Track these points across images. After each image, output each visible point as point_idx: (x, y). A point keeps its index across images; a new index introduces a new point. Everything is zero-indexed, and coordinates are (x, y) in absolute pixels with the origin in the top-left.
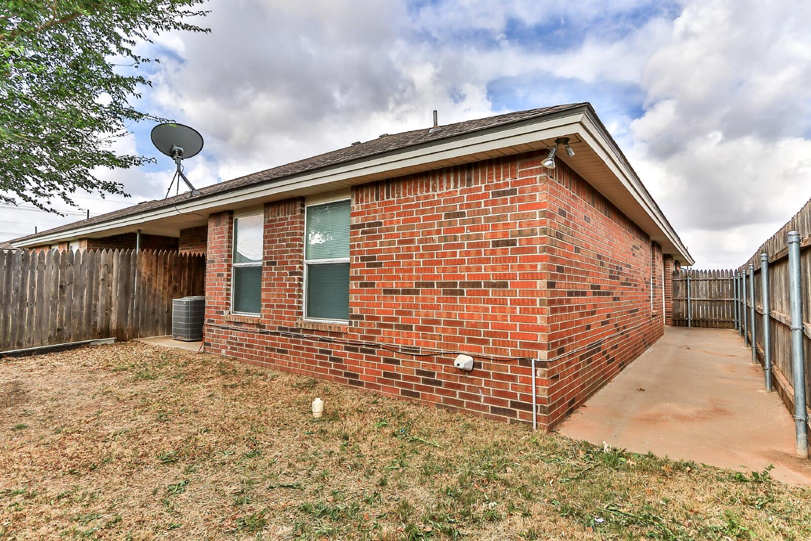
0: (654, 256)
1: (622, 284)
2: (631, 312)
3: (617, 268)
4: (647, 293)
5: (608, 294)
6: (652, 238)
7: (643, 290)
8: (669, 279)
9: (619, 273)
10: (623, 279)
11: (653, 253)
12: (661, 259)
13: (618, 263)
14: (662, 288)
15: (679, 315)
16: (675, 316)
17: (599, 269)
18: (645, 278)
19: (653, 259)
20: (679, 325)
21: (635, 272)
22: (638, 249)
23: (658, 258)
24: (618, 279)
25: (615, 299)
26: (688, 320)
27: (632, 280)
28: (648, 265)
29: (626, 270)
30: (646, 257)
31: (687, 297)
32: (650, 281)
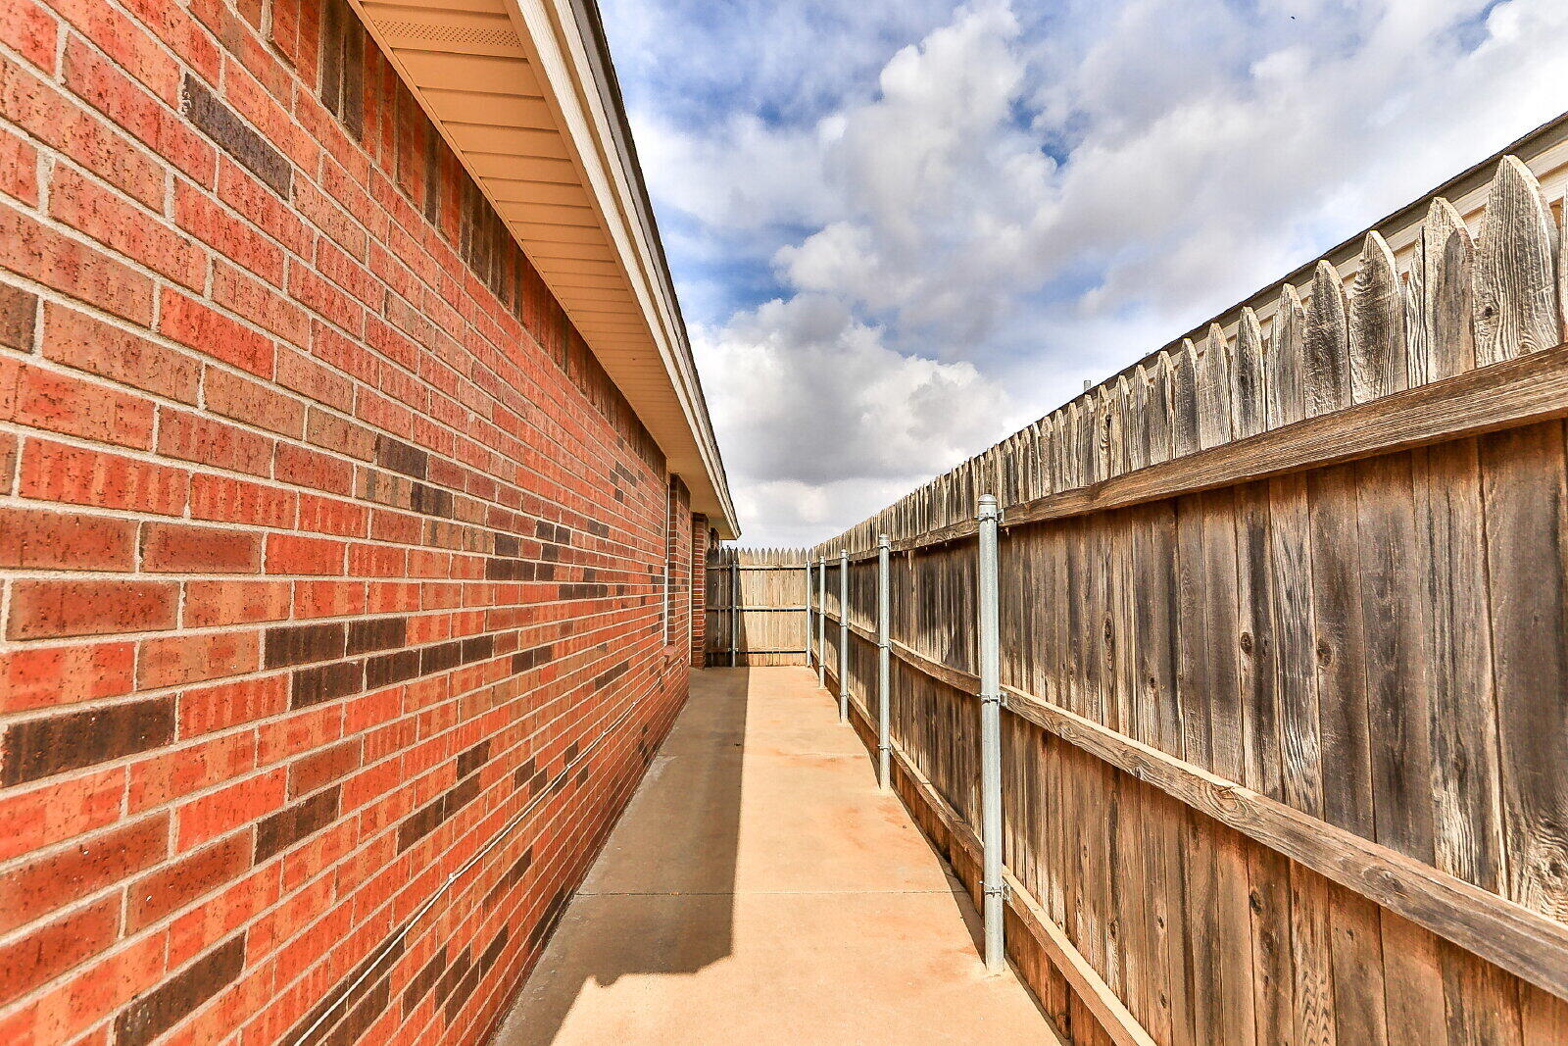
0: (673, 511)
1: (566, 592)
2: (599, 683)
3: (544, 530)
4: (653, 610)
5: (478, 649)
6: (673, 465)
7: (643, 600)
8: (701, 567)
9: (550, 552)
10: (569, 572)
11: (673, 503)
12: (688, 521)
13: (551, 512)
14: (687, 589)
15: (715, 643)
16: (708, 646)
17: (405, 529)
18: (650, 568)
19: (673, 518)
20: (716, 664)
21: (622, 550)
22: (633, 482)
23: (681, 516)
24: (547, 573)
25: (522, 662)
26: (731, 652)
27: (610, 576)
28: (659, 531)
29: (582, 540)
30: (655, 510)
31: (731, 604)
32: (663, 573)
